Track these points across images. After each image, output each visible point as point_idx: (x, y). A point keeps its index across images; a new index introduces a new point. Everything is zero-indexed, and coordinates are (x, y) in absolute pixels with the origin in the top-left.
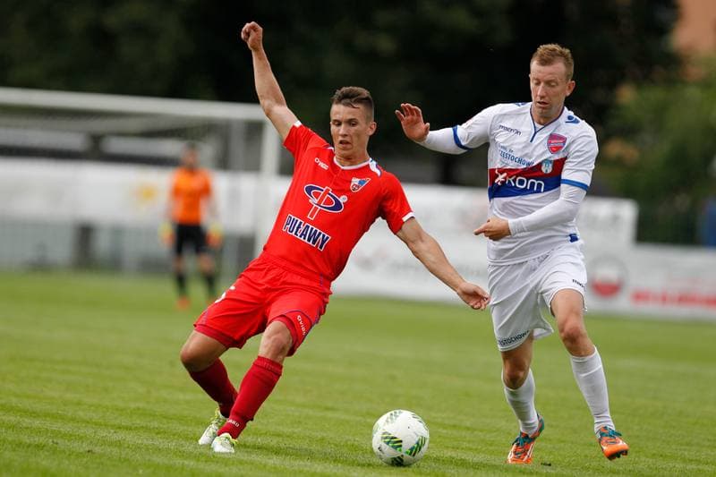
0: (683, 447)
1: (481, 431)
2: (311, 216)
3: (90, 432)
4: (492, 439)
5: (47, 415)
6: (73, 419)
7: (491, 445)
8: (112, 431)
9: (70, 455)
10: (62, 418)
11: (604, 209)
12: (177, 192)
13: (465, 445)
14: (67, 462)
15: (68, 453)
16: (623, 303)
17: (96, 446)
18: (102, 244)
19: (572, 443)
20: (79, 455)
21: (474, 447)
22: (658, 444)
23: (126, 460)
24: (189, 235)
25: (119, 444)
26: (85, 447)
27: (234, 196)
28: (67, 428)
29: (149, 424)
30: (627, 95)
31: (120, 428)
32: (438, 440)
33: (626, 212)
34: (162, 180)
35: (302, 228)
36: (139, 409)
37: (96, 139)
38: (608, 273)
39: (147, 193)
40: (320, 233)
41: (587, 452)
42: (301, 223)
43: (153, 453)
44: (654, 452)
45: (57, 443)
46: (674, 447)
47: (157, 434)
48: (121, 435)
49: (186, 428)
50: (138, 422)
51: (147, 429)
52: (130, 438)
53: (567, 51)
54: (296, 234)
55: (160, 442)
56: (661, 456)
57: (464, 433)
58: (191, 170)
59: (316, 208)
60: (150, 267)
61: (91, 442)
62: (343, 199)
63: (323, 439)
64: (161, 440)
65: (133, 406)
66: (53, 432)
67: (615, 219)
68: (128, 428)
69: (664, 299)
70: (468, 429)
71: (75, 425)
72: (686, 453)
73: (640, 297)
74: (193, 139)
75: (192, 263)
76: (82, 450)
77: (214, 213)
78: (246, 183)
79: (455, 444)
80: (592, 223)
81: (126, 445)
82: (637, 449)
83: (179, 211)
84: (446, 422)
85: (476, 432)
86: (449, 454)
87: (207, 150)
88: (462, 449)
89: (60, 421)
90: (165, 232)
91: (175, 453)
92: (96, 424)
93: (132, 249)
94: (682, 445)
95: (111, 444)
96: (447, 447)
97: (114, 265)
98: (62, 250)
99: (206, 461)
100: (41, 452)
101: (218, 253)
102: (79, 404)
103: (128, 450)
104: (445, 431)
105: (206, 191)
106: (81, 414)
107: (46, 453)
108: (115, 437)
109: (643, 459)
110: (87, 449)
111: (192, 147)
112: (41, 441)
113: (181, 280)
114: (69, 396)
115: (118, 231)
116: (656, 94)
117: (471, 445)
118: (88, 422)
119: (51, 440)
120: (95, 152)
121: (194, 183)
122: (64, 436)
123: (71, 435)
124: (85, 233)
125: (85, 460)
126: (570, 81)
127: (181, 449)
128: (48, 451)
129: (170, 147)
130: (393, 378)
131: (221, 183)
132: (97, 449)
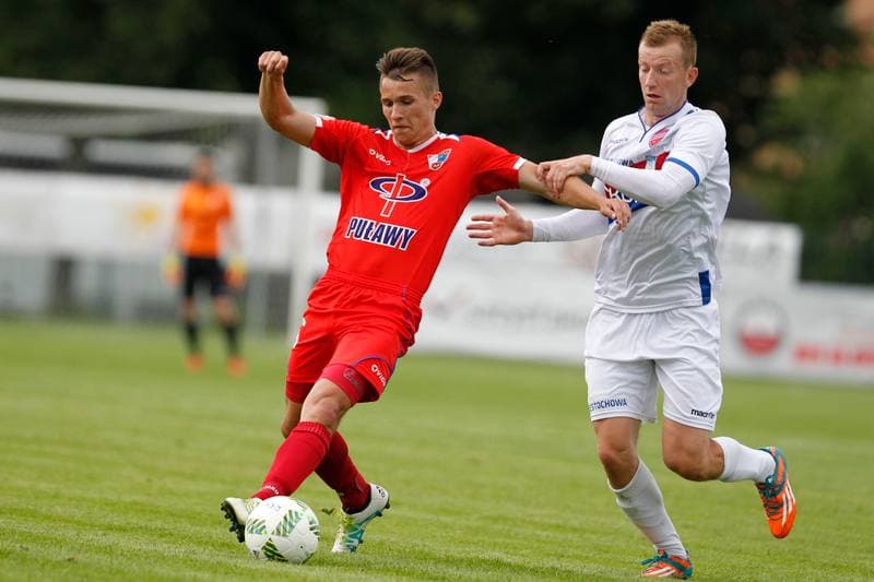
0: (863, 555)
1: (593, 532)
2: (386, 213)
3: (71, 533)
4: (609, 544)
5: (13, 511)
6: (47, 518)
7: (606, 552)
8: (100, 533)
9: (43, 565)
10: (34, 514)
11: (756, 236)
12: (186, 214)
13: (571, 551)
14: (40, 574)
15: (41, 562)
16: (781, 363)
17: (79, 551)
18: (87, 283)
19: (715, 549)
20: (57, 565)
21: (585, 555)
22: (830, 551)
23: (118, 571)
24: (203, 272)
25: (109, 550)
26: (64, 554)
27: (263, 218)
28: (40, 529)
29: (149, 524)
30: (787, 85)
31: (111, 529)
32: (536, 545)
33: (787, 240)
34: (166, 199)
35: (374, 229)
36: (136, 503)
37: (79, 143)
38: (762, 323)
39: (146, 215)
40: (401, 230)
41: (734, 562)
42: (372, 224)
43: (155, 561)
44: (825, 561)
45: (27, 549)
46: (851, 554)
47: (161, 536)
48: (112, 538)
49: (198, 528)
50: (134, 520)
51: (146, 530)
52: (124, 542)
53: (686, 28)
54: (366, 237)
55: (162, 547)
56: (834, 566)
57: (570, 536)
58: (205, 184)
59: (391, 203)
60: (150, 314)
61: (72, 548)
62: (424, 183)
63: (382, 543)
64: (164, 545)
65: (127, 499)
66: (21, 534)
67: (772, 250)
68: (122, 529)
69: (837, 357)
70: (575, 530)
71: (52, 524)
72: (868, 563)
73: (805, 354)
74: (207, 143)
75: (206, 308)
76: (60, 558)
77: (236, 243)
78: (279, 202)
79: (560, 550)
80: (741, 254)
81: (119, 552)
82: (801, 558)
83: (189, 240)
84: (546, 520)
85: (586, 535)
86: (551, 564)
87: (227, 158)
88: (569, 557)
89: (30, 519)
90: (170, 268)
91: (185, 562)
92: (78, 523)
93: (127, 291)
94: (861, 551)
95: (99, 550)
96: (548, 555)
97: (102, 311)
98: (32, 291)
99: (226, 573)
100: (6, 560)
101: (241, 296)
102: (56, 496)
103: (120, 558)
104: (545, 534)
105: (225, 213)
106: (59, 509)
107: (12, 562)
108: (105, 541)
109: (810, 570)
110: (67, 557)
111: (207, 154)
112: (5, 546)
113: (192, 332)
114: (43, 486)
115: (107, 266)
116: (824, 84)
117: (579, 552)
118: (68, 521)
119: (18, 545)
120: (78, 161)
121: (209, 203)
122: (36, 539)
123: (45, 539)
124: (64, 268)
125: (65, 571)
126: (690, 68)
127: (193, 557)
128: (14, 559)
129: (178, 154)
130: (475, 462)
131: (245, 202)
132: (80, 557)
